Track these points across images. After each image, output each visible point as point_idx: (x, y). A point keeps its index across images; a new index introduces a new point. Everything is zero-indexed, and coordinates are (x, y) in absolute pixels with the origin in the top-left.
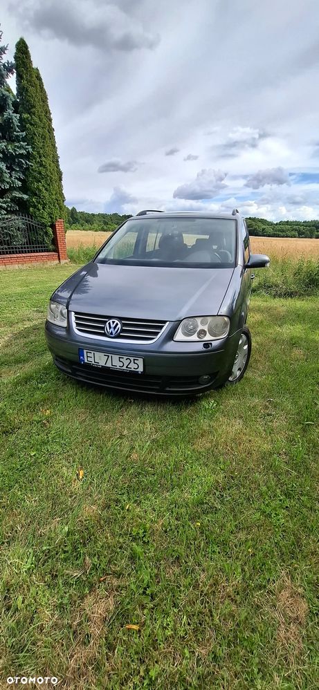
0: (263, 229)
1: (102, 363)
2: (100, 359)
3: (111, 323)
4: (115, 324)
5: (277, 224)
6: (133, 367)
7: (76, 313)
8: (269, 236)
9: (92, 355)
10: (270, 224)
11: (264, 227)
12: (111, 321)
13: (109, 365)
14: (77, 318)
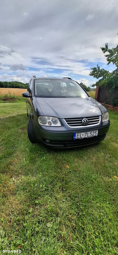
0: (22, 86)
1: (83, 137)
2: (83, 135)
3: (84, 120)
4: (86, 120)
5: (26, 84)
6: (95, 135)
7: (65, 119)
8: (24, 88)
9: (79, 135)
10: (23, 84)
11: (22, 85)
12: (84, 119)
13: (86, 137)
14: (66, 121)
